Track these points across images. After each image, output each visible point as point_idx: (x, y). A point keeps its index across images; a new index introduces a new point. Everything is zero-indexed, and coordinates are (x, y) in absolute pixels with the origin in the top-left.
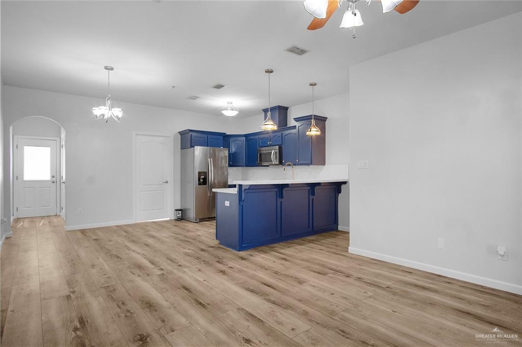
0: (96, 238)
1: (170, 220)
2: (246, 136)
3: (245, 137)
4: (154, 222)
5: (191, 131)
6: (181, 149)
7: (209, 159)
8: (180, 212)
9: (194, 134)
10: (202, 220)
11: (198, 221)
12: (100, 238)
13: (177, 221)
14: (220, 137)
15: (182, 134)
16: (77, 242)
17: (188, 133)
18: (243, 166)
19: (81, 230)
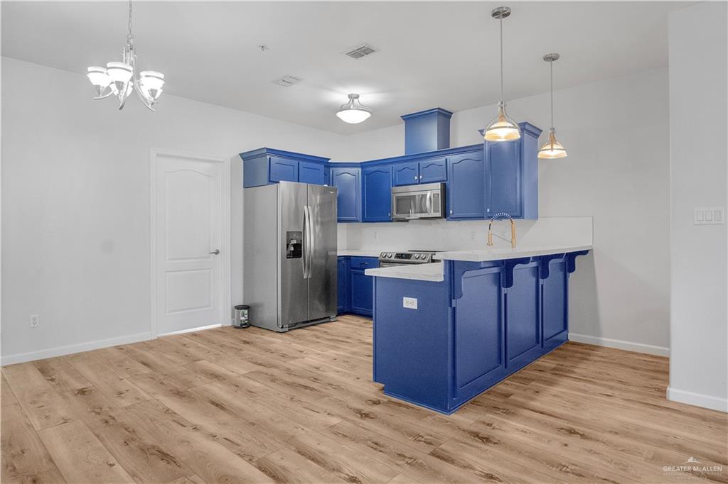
0: (80, 386)
1: (222, 327)
2: (363, 165)
3: (362, 167)
4: (194, 335)
5: (270, 151)
6: (245, 187)
7: (305, 207)
8: (246, 312)
9: (275, 159)
10: (294, 326)
11: (287, 329)
12: (89, 384)
13: (241, 330)
14: (318, 165)
15: (248, 158)
16: (34, 402)
17: (263, 155)
18: (357, 221)
19: (38, 362)
